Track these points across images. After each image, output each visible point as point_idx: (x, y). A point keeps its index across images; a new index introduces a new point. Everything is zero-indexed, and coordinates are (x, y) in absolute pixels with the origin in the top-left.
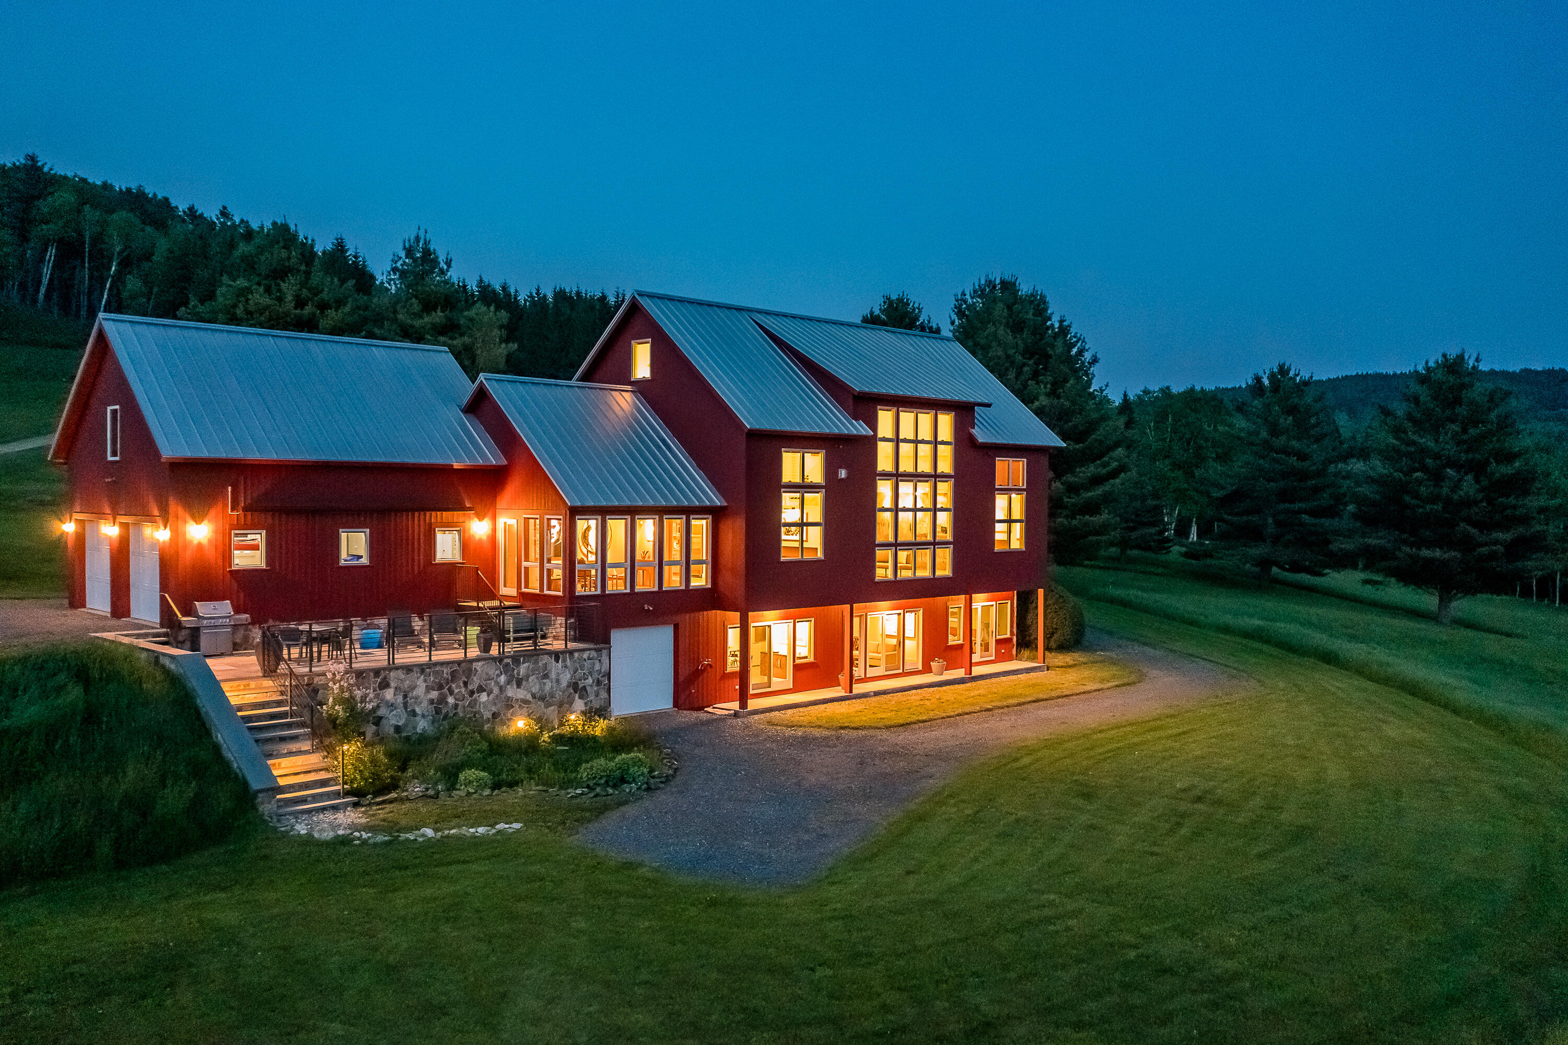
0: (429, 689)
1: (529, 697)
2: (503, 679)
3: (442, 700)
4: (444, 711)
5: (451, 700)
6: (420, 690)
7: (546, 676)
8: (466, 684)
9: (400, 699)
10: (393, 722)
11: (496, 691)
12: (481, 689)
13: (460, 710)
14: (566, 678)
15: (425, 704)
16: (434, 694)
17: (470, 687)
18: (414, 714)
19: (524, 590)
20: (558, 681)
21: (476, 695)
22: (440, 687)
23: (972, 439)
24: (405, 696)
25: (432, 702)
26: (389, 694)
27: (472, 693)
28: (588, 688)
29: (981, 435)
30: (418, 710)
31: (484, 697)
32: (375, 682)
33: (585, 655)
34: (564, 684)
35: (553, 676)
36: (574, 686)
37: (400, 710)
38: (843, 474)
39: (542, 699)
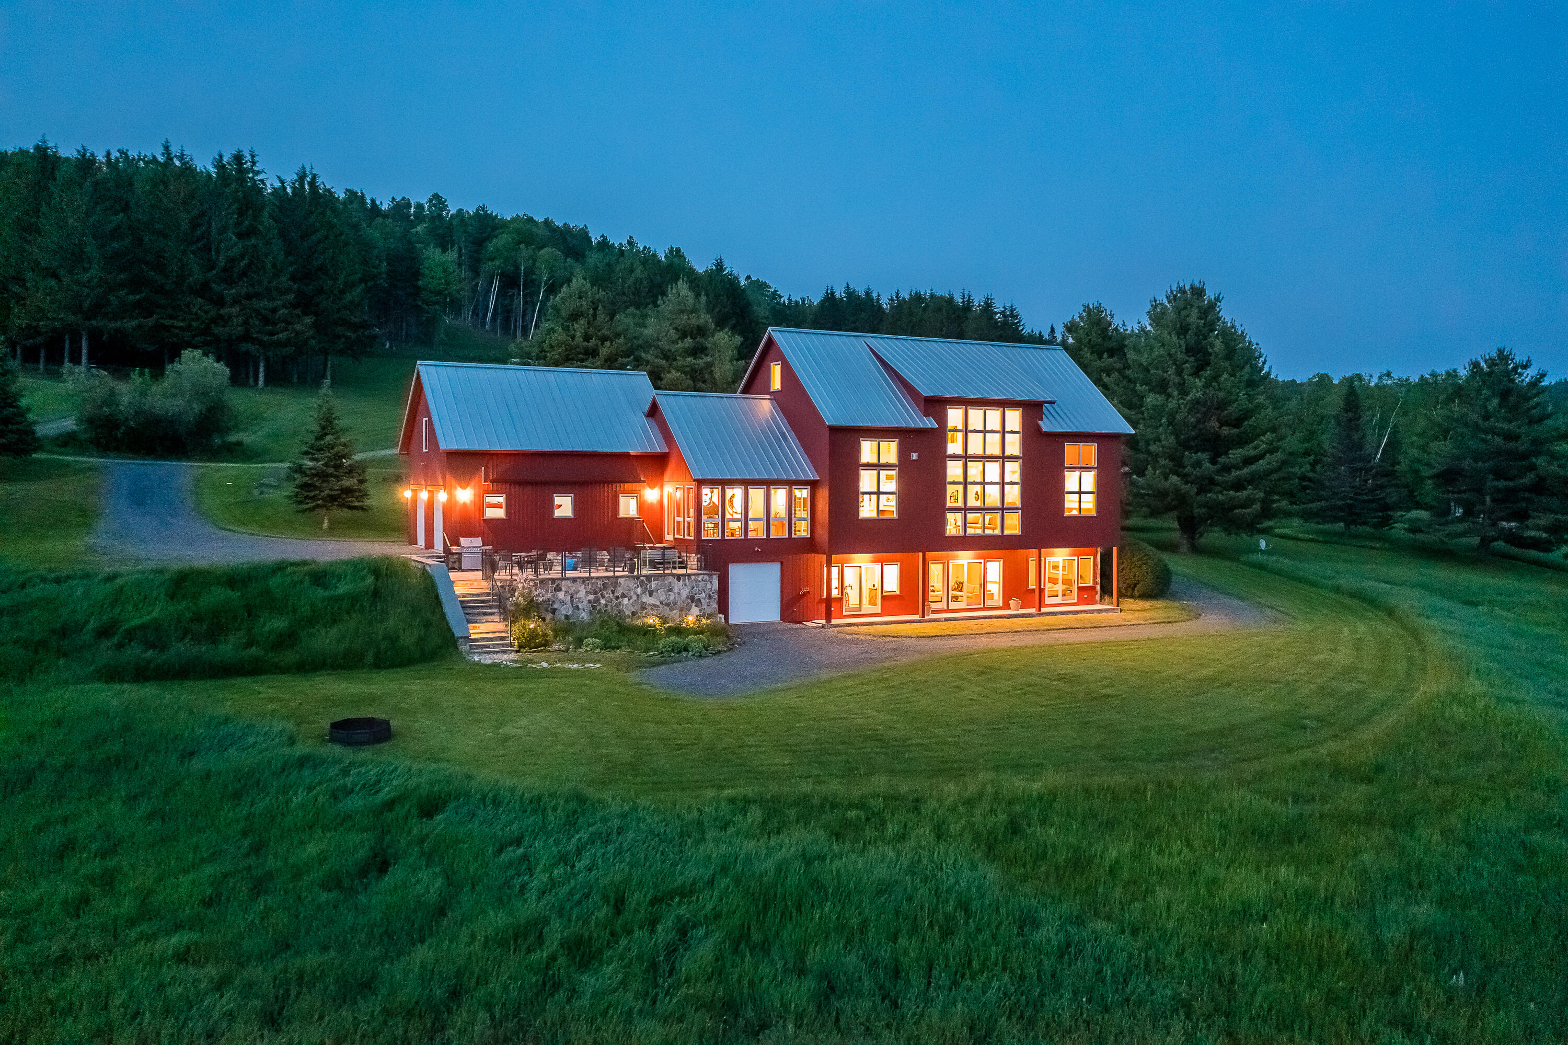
0: (587, 593)
1: (658, 603)
2: (639, 590)
3: (597, 601)
4: (598, 608)
5: (603, 602)
6: (582, 593)
7: (670, 590)
8: (613, 592)
9: (568, 599)
10: (564, 612)
11: (634, 598)
12: (623, 596)
13: (609, 608)
14: (685, 593)
15: (585, 603)
16: (591, 597)
17: (616, 594)
18: (578, 608)
19: (676, 536)
20: (679, 594)
21: (620, 599)
22: (596, 593)
23: (1039, 428)
24: (572, 597)
25: (590, 602)
26: (561, 595)
27: (617, 598)
28: (703, 601)
29: (1046, 425)
30: (580, 606)
31: (626, 601)
32: (551, 587)
33: (700, 578)
34: (684, 596)
35: (676, 590)
36: (692, 599)
37: (569, 605)
38: (914, 456)
39: (668, 605)
